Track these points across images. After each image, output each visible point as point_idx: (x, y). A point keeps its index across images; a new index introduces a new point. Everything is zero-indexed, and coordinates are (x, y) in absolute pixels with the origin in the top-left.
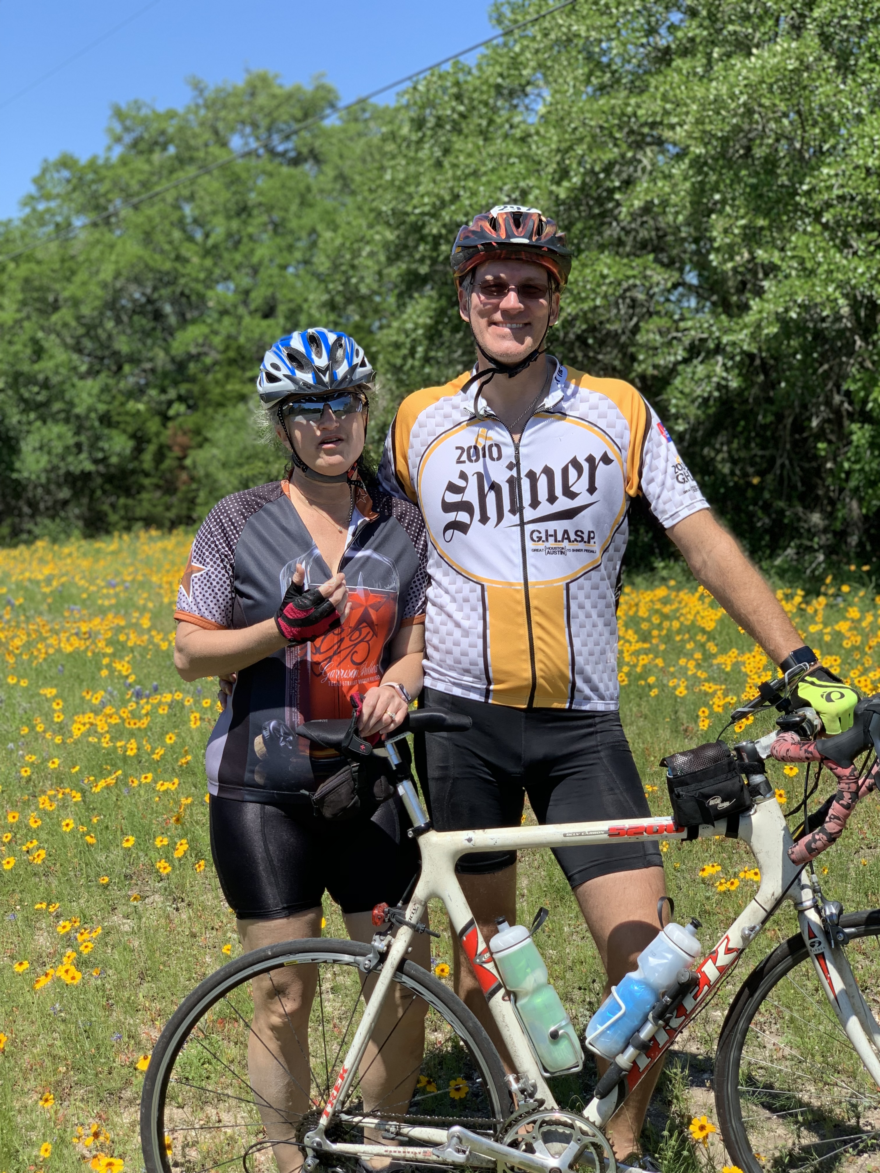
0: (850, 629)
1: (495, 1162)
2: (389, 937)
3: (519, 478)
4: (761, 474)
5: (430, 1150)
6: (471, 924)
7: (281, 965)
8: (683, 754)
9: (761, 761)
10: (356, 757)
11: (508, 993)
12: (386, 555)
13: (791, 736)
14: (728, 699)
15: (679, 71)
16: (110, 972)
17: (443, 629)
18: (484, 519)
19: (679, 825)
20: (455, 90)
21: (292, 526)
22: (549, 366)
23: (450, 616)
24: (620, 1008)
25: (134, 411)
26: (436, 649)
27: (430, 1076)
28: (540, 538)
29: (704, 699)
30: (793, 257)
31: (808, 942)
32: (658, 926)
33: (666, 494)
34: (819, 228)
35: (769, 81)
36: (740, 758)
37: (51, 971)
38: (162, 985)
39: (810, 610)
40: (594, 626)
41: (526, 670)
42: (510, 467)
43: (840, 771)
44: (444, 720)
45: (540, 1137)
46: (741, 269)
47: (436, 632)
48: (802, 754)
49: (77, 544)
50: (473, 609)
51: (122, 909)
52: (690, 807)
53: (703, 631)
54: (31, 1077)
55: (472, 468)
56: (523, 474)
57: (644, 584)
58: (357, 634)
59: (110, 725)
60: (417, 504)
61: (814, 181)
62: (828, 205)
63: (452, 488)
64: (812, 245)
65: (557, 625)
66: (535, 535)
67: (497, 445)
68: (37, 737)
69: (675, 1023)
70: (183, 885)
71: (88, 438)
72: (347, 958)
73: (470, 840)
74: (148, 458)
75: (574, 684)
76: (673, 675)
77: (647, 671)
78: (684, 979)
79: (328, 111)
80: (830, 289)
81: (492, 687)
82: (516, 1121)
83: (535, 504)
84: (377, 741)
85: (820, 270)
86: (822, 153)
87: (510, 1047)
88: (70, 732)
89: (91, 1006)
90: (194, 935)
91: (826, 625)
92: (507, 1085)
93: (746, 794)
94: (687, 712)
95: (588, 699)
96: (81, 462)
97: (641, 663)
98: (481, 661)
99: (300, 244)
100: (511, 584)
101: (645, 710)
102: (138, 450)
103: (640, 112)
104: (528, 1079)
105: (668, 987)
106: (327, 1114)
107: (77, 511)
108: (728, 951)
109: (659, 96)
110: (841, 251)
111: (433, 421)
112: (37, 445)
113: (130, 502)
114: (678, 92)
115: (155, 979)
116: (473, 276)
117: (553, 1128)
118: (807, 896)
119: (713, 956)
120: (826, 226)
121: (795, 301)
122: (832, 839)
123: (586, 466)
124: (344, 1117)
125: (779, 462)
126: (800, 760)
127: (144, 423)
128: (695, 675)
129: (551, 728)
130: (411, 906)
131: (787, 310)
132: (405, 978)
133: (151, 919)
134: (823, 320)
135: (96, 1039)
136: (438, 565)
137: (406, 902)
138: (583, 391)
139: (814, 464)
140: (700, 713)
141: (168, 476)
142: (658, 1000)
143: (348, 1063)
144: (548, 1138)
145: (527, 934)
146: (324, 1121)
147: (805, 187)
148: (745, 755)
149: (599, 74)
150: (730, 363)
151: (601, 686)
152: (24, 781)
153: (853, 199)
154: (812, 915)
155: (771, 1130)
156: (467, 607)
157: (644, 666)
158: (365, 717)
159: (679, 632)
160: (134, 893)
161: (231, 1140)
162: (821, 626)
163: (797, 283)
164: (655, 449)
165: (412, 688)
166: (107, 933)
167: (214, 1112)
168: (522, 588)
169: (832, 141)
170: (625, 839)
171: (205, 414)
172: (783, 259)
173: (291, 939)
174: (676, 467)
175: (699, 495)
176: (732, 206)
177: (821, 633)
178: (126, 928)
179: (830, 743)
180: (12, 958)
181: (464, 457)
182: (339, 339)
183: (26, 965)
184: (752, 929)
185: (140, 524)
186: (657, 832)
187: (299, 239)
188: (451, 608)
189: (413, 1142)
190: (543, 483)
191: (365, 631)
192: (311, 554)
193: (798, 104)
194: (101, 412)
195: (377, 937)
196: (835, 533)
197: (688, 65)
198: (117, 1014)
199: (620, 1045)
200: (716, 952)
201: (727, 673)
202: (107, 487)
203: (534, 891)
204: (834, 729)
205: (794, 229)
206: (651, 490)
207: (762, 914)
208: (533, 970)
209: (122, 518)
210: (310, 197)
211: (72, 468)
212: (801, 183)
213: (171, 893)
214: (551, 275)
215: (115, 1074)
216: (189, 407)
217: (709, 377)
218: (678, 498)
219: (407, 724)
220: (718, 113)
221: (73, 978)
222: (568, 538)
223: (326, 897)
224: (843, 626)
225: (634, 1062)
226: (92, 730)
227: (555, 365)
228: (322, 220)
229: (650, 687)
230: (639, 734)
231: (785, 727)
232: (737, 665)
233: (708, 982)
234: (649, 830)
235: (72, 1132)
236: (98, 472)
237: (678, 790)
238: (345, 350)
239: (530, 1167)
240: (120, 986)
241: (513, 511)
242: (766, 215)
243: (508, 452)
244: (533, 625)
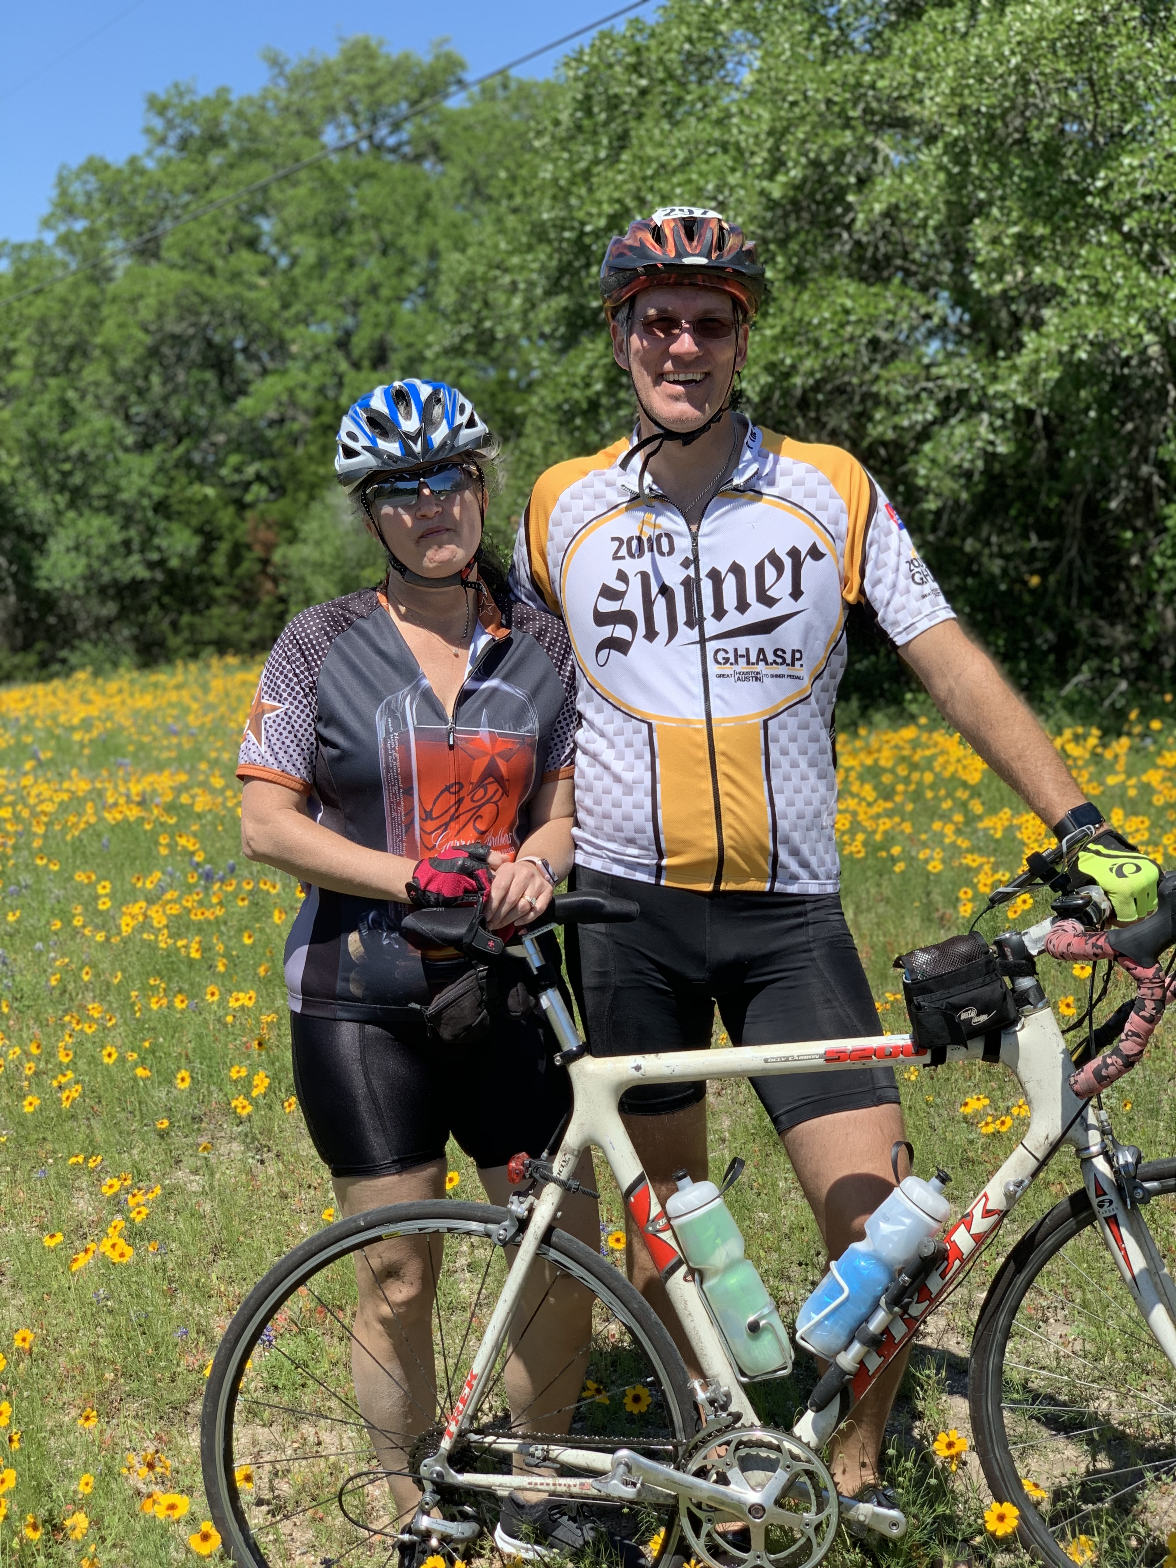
0: (1164, 780)
1: (676, 1498)
2: (531, 1198)
3: (698, 580)
4: (1043, 573)
5: (590, 1481)
6: (640, 1179)
7: (379, 1239)
8: (925, 950)
9: (1030, 958)
10: (484, 957)
11: (691, 1271)
12: (519, 685)
13: (1072, 926)
14: (998, 876)
15: (933, 26)
16: (173, 1246)
17: (598, 786)
18: (651, 634)
19: (919, 1046)
20: (631, 60)
21: (390, 649)
22: (738, 427)
23: (606, 767)
24: (842, 1291)
25: (199, 497)
26: (590, 812)
27: (599, 1381)
28: (727, 660)
29: (967, 875)
30: (1083, 277)
31: (1095, 1201)
32: (892, 1180)
33: (898, 600)
34: (1117, 238)
35: (1051, 36)
36: (1002, 954)
37: (92, 1246)
38: (243, 1262)
39: (1108, 755)
40: (804, 778)
41: (709, 838)
42: (686, 564)
43: (1140, 971)
44: (602, 906)
45: (736, 1463)
46: (1013, 293)
47: (589, 789)
48: (1089, 949)
49: (128, 677)
50: (639, 757)
51: (189, 1162)
52: (934, 1022)
53: (965, 785)
54: (67, 1386)
55: (633, 567)
56: (703, 573)
57: (885, 723)
58: (481, 792)
59: (169, 917)
60: (561, 617)
61: (1111, 175)
62: (1131, 207)
63: (608, 593)
64: (1108, 261)
65: (753, 778)
66: (721, 656)
67: (668, 535)
68: (76, 932)
69: (916, 1310)
70: (270, 1131)
71: (140, 534)
72: (474, 1226)
73: (638, 1068)
74: (219, 561)
75: (775, 856)
76: (924, 845)
77: (889, 839)
78: (928, 1252)
79: (453, 89)
80: (1132, 321)
81: (665, 862)
82: (704, 1442)
83: (719, 613)
84: (512, 935)
85: (1120, 295)
86: (1123, 136)
87: (694, 1343)
88: (118, 927)
89: (147, 1292)
90: (284, 1196)
91: (1129, 775)
92: (692, 1392)
93: (1010, 1001)
94: (943, 894)
95: (795, 878)
96: (131, 567)
97: (882, 828)
98: (650, 827)
99: (416, 270)
100: (688, 722)
101: (887, 891)
102: (207, 550)
103: (880, 84)
104: (719, 1386)
105: (906, 1262)
106: (451, 1435)
107: (126, 632)
108: (987, 1213)
109: (907, 60)
110: (1148, 271)
111: (580, 503)
112: (71, 543)
113: (197, 620)
114: (933, 55)
115: (232, 1254)
116: (632, 308)
117: (753, 1451)
118: (1094, 1138)
119: (967, 1220)
120: (1128, 237)
121: (1085, 337)
122: (1129, 1063)
123: (788, 562)
124: (473, 1437)
125: (1066, 558)
126: (1085, 957)
127: (214, 512)
128: (953, 844)
129: (745, 918)
130: (559, 1157)
131: (1074, 348)
132: (553, 1254)
133: (227, 1174)
134: (1126, 362)
135: (153, 1335)
136: (589, 699)
137: (553, 1152)
138: (785, 461)
139: (1113, 559)
140: (961, 895)
141: (248, 584)
142: (893, 1279)
143: (478, 1366)
144: (746, 1464)
145: (717, 1192)
146: (446, 1444)
147: (1099, 184)
148: (1008, 951)
149: (822, 30)
150: (999, 422)
151: (813, 861)
152: (57, 993)
153: (1163, 199)
154: (1100, 1163)
155: (1057, 1451)
156: (629, 753)
157: (886, 833)
158: (495, 903)
159: (933, 786)
160: (204, 1141)
161: (335, 1469)
162: (1122, 777)
163: (1088, 312)
164: (883, 539)
165: (558, 865)
166: (169, 1193)
167: (312, 1430)
168: (703, 726)
169: (1135, 120)
170: (847, 1065)
171: (295, 500)
172: (1068, 280)
173: (406, 1202)
174: (911, 562)
175: (941, 599)
176: (1001, 209)
177: (1123, 786)
178: (194, 1187)
179: (1127, 934)
180: (42, 1228)
181: (623, 552)
182: (435, 392)
183: (59, 1237)
184: (1019, 1184)
185: (210, 649)
186: (890, 1055)
187: (414, 262)
188: (608, 756)
189: (567, 1471)
190: (730, 585)
191: (492, 788)
192: (416, 687)
193: (1090, 70)
194: (156, 498)
195: (514, 1199)
196: (1143, 653)
197: (944, 19)
198: (183, 1300)
199: (843, 1339)
200: (970, 1215)
201: (997, 841)
202: (166, 600)
203: (739, 1135)
204: (1128, 913)
205: (1083, 241)
206: (878, 594)
207: (1032, 1164)
208: (724, 1241)
209: (187, 642)
210: (430, 206)
211: (118, 575)
212: (1094, 178)
213: (254, 1139)
214: (736, 303)
215: (179, 1382)
216: (272, 490)
217: (971, 441)
218: (914, 604)
219: (551, 913)
220: (981, 81)
221: (122, 1255)
222: (765, 660)
223: (452, 1145)
224: (1154, 777)
225: (861, 1363)
226: (146, 925)
227: (746, 425)
228: (446, 236)
229: (894, 860)
230: (879, 925)
231: (1063, 913)
232: (1010, 830)
233: (959, 1255)
234: (879, 1053)
235: (123, 1459)
236: (153, 581)
237: (919, 999)
238: (444, 407)
239: (723, 1503)
240: (186, 1264)
241: (690, 624)
242: (1047, 220)
243: (683, 544)
244: (719, 777)
